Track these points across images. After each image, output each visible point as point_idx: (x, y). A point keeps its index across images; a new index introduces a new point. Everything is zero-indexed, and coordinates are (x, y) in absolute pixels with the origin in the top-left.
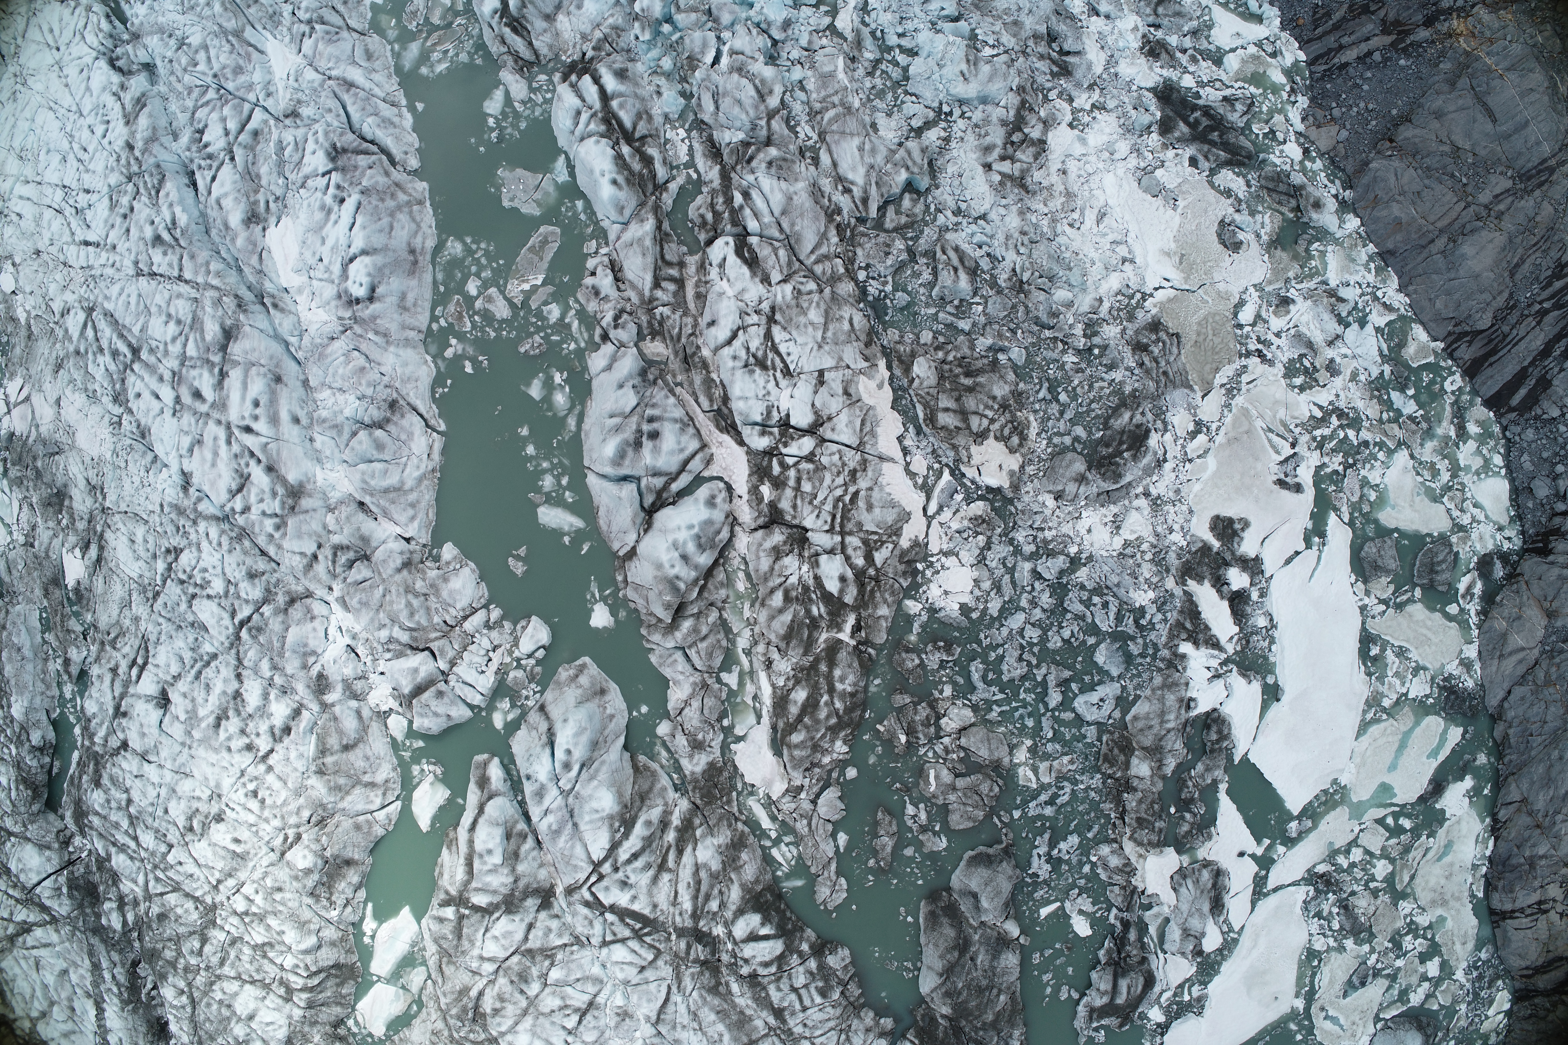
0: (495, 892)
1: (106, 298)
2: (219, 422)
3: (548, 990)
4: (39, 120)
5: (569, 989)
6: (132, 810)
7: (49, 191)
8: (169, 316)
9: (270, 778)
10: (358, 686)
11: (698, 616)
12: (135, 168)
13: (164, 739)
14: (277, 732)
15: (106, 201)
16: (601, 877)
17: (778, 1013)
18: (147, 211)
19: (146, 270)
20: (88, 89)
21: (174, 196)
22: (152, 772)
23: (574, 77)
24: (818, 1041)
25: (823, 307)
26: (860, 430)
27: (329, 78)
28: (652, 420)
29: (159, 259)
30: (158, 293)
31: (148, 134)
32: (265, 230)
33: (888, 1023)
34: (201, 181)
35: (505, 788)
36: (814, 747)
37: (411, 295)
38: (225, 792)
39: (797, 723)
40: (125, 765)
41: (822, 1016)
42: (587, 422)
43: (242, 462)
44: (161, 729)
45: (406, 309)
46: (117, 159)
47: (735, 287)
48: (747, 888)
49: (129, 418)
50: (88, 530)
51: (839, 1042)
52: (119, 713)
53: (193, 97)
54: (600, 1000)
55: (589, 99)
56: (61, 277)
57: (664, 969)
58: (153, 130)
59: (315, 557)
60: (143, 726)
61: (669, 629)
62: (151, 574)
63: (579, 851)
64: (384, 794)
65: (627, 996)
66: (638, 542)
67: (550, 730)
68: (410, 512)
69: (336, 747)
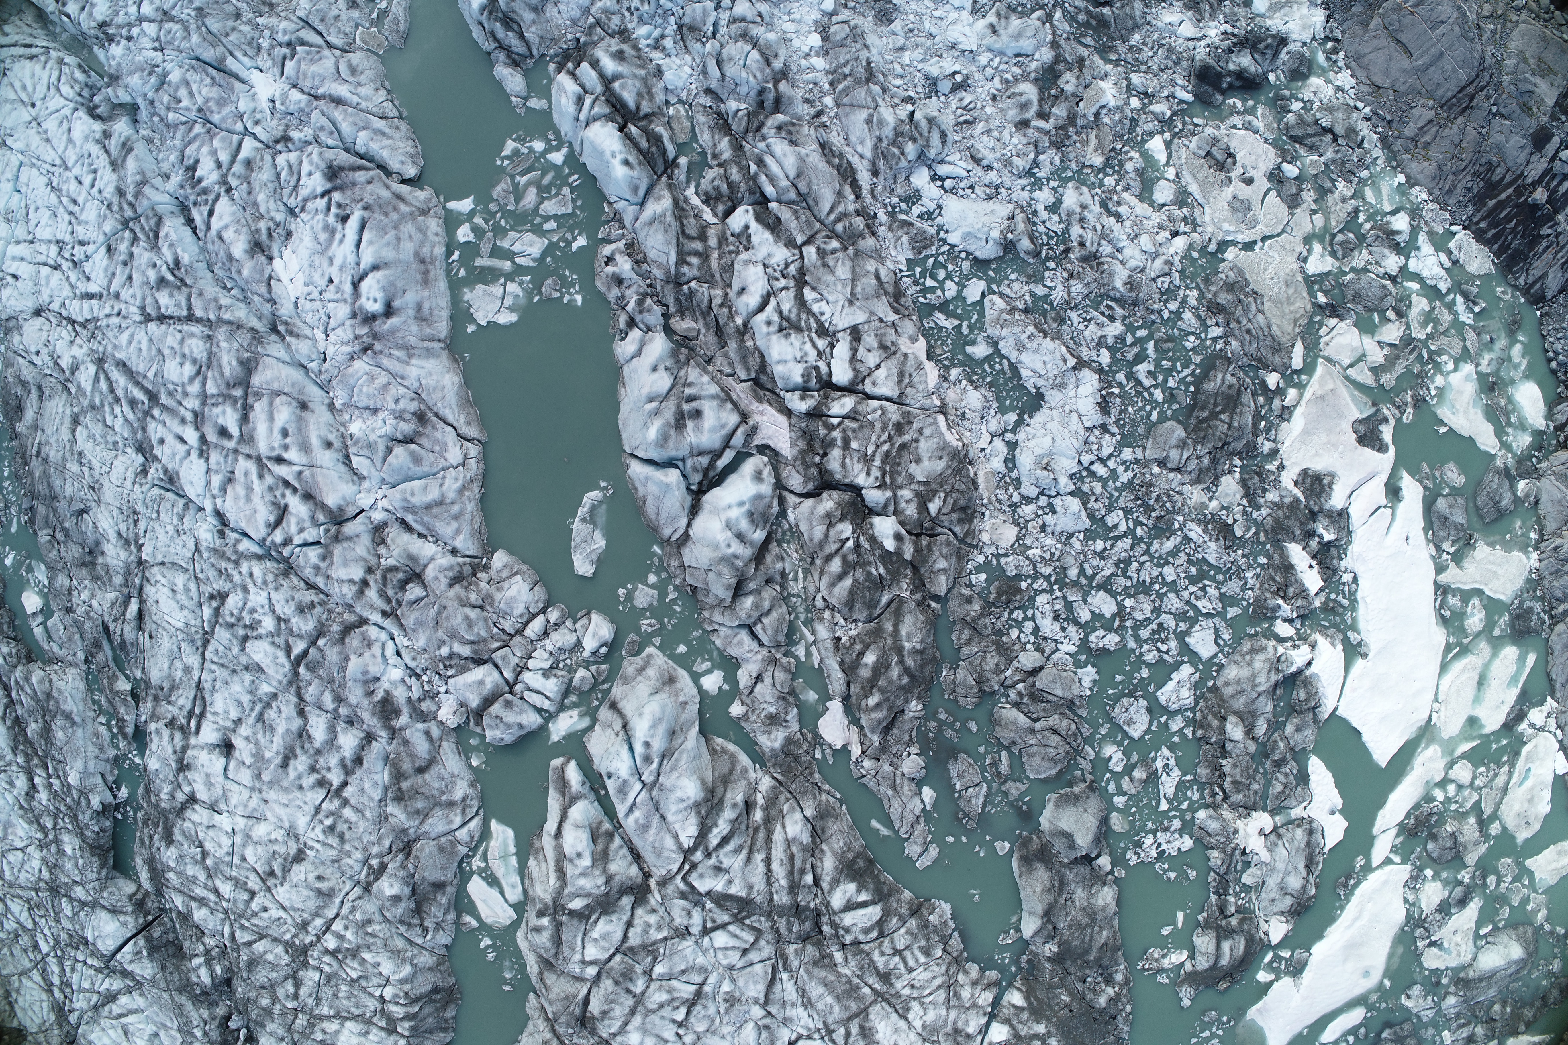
0: (589, 895)
1: (115, 347)
2: (249, 456)
3: (653, 986)
4: (23, 179)
5: (674, 983)
6: (208, 862)
7: (42, 248)
8: (184, 356)
9: (347, 811)
10: (425, 706)
11: (757, 592)
12: (129, 213)
13: (230, 786)
15: (103, 250)
17: (885, 977)
18: (147, 255)
19: (154, 314)
20: (70, 140)
21: (173, 236)
22: (224, 821)
23: (570, 65)
24: (927, 1000)
25: (848, 264)
26: (900, 381)
27: (316, 97)
28: (690, 399)
29: (166, 300)
30: (170, 336)
31: (138, 178)
32: (270, 259)
33: (993, 975)
34: (198, 216)
35: (586, 790)
36: (890, 709)
37: (426, 305)
38: (301, 831)
39: (871, 685)
40: (195, 817)
41: (928, 975)
42: (624, 410)
43: (278, 493)
44: (226, 777)
45: (424, 320)
46: (109, 207)
47: (761, 253)
48: (840, 857)
49: (155, 465)
50: (126, 584)
51: (948, 999)
52: (183, 767)
53: (179, 135)
54: (707, 989)
55: (588, 85)
56: (66, 333)
57: (766, 949)
58: (142, 173)
59: (365, 583)
60: (208, 775)
61: (731, 607)
62: (198, 622)
63: (669, 843)
64: (463, 812)
65: (733, 981)
66: (689, 525)
67: (625, 726)
68: (454, 525)
69: (411, 771)
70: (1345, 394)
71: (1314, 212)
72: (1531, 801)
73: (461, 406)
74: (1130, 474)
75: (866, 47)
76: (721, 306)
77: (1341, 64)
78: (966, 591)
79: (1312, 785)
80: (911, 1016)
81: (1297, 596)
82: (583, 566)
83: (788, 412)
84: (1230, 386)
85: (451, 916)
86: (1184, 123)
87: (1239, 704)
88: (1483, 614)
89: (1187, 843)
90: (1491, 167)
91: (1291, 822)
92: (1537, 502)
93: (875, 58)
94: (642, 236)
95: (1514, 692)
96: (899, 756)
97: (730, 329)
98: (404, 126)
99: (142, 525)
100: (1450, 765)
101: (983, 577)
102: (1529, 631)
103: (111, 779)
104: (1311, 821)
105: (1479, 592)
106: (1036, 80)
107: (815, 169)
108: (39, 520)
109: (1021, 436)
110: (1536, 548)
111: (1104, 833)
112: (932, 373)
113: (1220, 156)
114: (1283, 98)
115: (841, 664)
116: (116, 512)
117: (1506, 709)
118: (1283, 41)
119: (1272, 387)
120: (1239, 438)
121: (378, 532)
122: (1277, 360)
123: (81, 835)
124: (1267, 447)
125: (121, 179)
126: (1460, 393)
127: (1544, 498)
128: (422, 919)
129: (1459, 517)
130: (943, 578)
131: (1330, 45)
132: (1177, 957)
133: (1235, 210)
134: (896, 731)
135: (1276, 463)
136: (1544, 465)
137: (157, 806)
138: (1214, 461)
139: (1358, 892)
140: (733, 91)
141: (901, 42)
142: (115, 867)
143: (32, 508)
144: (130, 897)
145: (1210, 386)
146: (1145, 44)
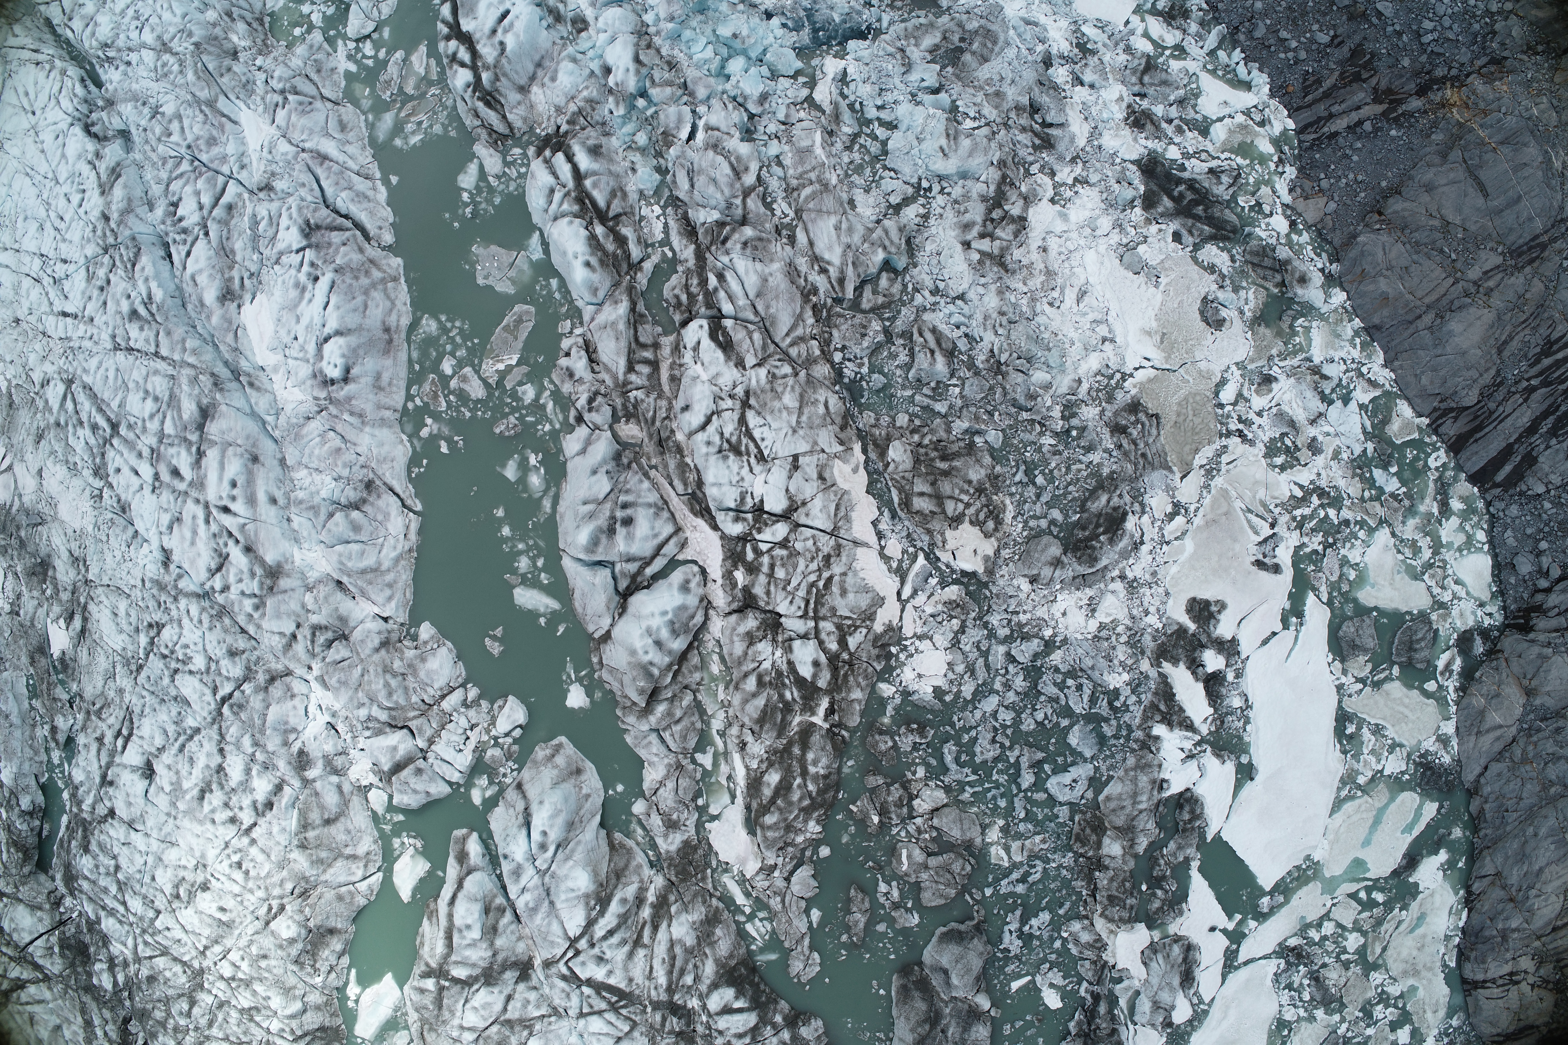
0: (474, 965)
1: (85, 370)
2: (198, 501)
4: (16, 186)
6: (120, 876)
7: (27, 259)
8: (147, 392)
9: (254, 851)
10: (339, 762)
11: (672, 700)
12: (111, 240)
13: (149, 808)
14: (260, 807)
15: (83, 272)
16: (577, 953)
18: (124, 284)
19: (123, 345)
20: (63, 156)
21: (150, 269)
22: (139, 840)
23: (547, 153)
25: (797, 391)
26: (835, 515)
27: (303, 150)
28: (626, 506)
29: (136, 334)
30: (136, 369)
31: (124, 205)
32: (240, 307)
34: (176, 254)
35: (484, 863)
37: (386, 375)
38: (210, 862)
39: (770, 804)
40: (113, 832)
42: (562, 505)
43: (221, 542)
44: (146, 799)
45: (381, 389)
46: (93, 230)
47: (709, 370)
48: (721, 963)
49: (110, 492)
50: (72, 601)
52: (106, 782)
53: (167, 168)
55: (561, 178)
56: (40, 347)
57: (640, 1041)
58: (128, 201)
59: (294, 637)
60: (129, 795)
61: (644, 713)
62: (134, 648)
63: (555, 927)
64: (366, 866)
66: (612, 626)
67: (526, 810)
68: (386, 593)
69: (318, 822)
76: (665, 419)
83: (720, 532)
85: (345, 961)
94: (597, 336)
97: (671, 444)
107: (776, 288)
111: (986, 973)
112: (869, 506)
123: (9, 830)
128: (315, 961)
130: (856, 708)
137: (78, 814)
144: (49, 895)
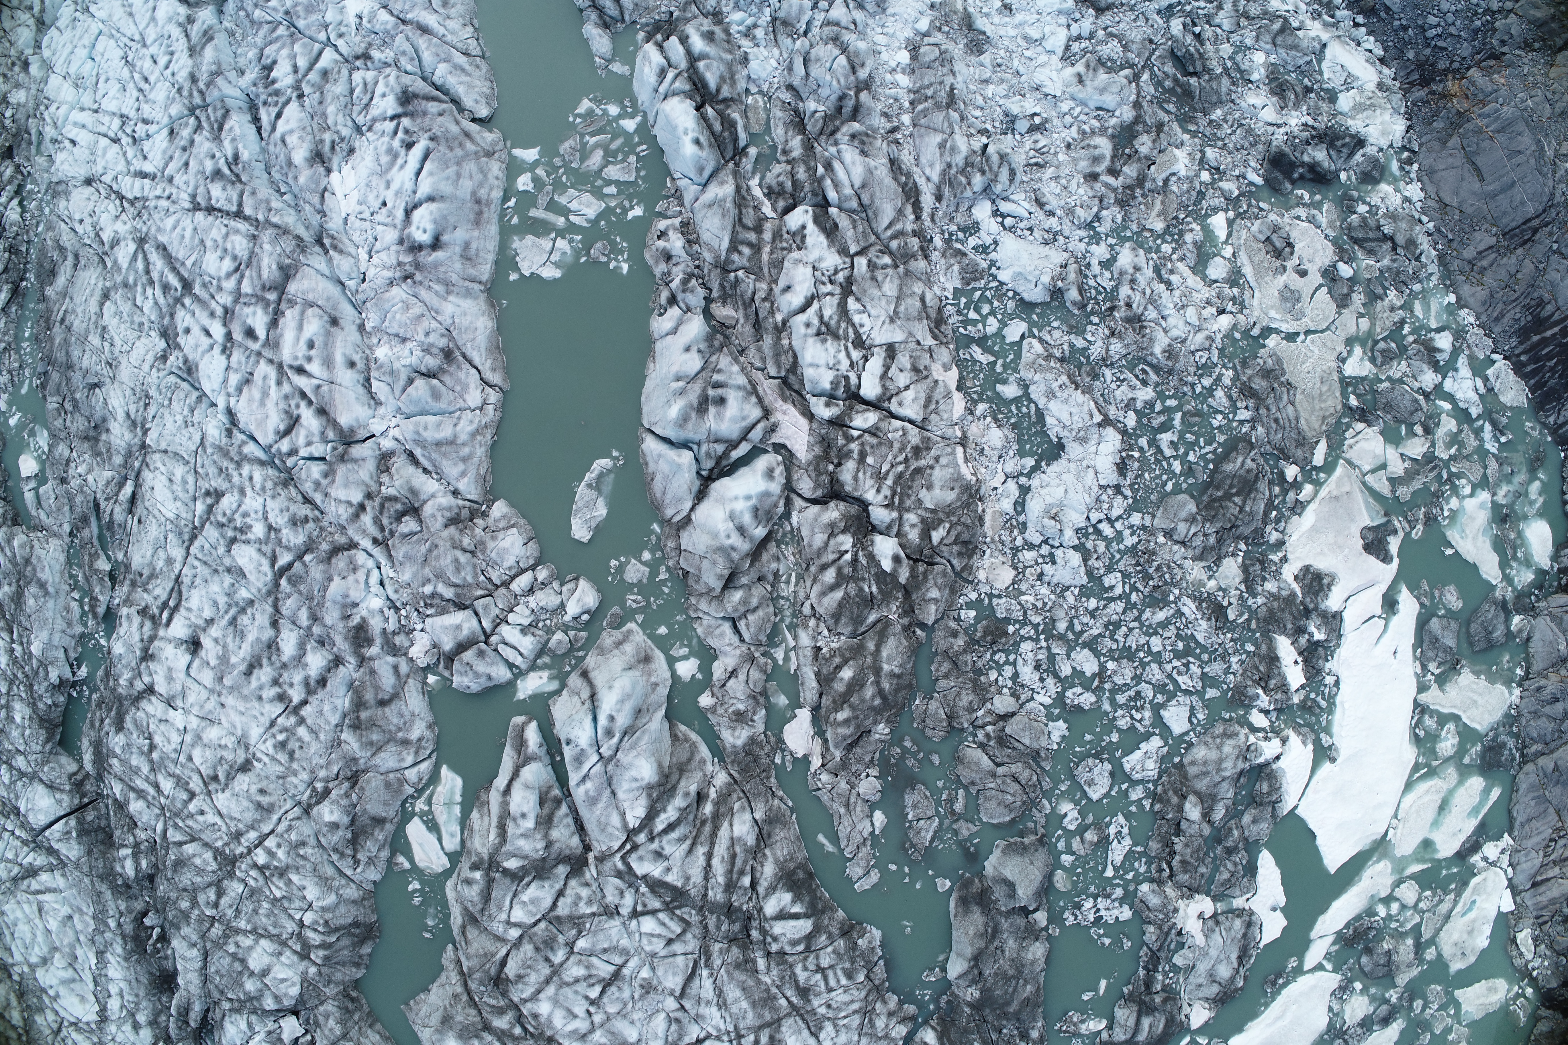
0: (526, 857)
1: (159, 230)
2: (271, 361)
3: (573, 959)
4: (99, 47)
5: (594, 960)
6: (154, 756)
7: (105, 119)
8: (225, 251)
9: (301, 730)
11: (748, 587)
12: (197, 100)
13: (190, 684)
14: (312, 682)
15: (165, 132)
16: (635, 847)
17: (804, 992)
18: (208, 145)
19: (203, 204)
20: (153, 18)
21: (237, 131)
22: (177, 718)
23: (659, 37)
24: (841, 1023)
25: (897, 282)
26: (926, 406)
27: (404, 22)
28: (717, 385)
29: (218, 194)
30: (215, 228)
31: (214, 68)
32: (329, 171)
33: (911, 1009)
34: (266, 116)
35: (542, 752)
36: (858, 727)
37: (474, 246)
38: (252, 741)
39: (842, 700)
40: (150, 709)
41: (846, 998)
42: (649, 385)
43: (293, 403)
44: (188, 674)
45: (469, 259)
46: (179, 91)
47: (812, 255)
48: (781, 865)
49: (176, 353)
50: (125, 465)
51: (862, 1025)
52: (147, 656)
53: (261, 33)
54: (626, 971)
55: (674, 59)
56: (113, 206)
57: (692, 943)
58: (219, 64)
59: (362, 507)
60: (170, 669)
61: (719, 598)
62: (189, 516)
63: (615, 820)
64: (417, 752)
65: (653, 969)
66: (692, 509)
67: (593, 696)
68: (461, 467)
69: (372, 702)
70: (1359, 499)
71: (1361, 315)
72: (1470, 933)
73: (489, 351)
74: (1135, 539)
75: (953, 73)
76: (764, 300)
77: (1413, 175)
78: (953, 625)
79: (1260, 878)
80: (822, 1036)
81: (1277, 688)
82: (580, 531)
83: (810, 416)
84: (1249, 471)
85: (385, 854)
86: (1250, 205)
87: (1201, 785)
88: (1456, 740)
89: (1126, 913)
90: (1541, 303)
91: (1231, 911)
92: (1528, 639)
93: (959, 85)
94: (698, 217)
95: (1474, 823)
96: (857, 776)
97: (769, 324)
98: (484, 67)
99: (152, 410)
100: (1398, 883)
101: (972, 613)
102: (1499, 764)
103: (73, 655)
104: (1252, 913)
105: (1456, 718)
106: (1113, 136)
107: (881, 182)
108: (51, 387)
109: (1035, 482)
110: (1520, 685)
111: (1046, 889)
112: (959, 403)
113: (1279, 244)
114: (1351, 199)
115: (817, 674)
116: (128, 392)
117: (1463, 837)
118: (1360, 143)
119: (1290, 479)
120: (1249, 523)
121: (384, 461)
122: (1299, 453)
123: (33, 705)
124: (1274, 537)
125: (196, 65)
126: (1473, 519)
127: (1537, 637)
128: (356, 851)
129: (1449, 641)
130: (933, 608)
131: (1406, 154)
132: (1096, 1025)
133: (1283, 298)
134: (859, 750)
135: (1280, 554)
136: (1542, 604)
137: (113, 690)
138: (1220, 541)
139: (1284, 992)
140: (815, 92)
141: (987, 74)
142: (61, 743)
143: (45, 373)
144: (71, 776)
145: (1229, 467)
146: (1225, 121)
